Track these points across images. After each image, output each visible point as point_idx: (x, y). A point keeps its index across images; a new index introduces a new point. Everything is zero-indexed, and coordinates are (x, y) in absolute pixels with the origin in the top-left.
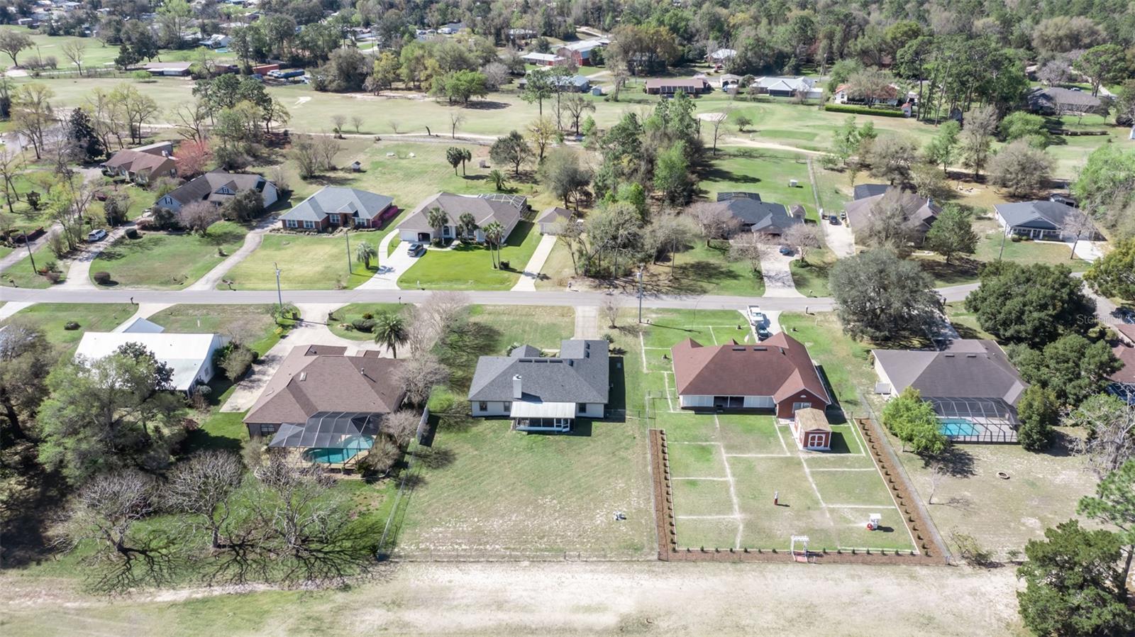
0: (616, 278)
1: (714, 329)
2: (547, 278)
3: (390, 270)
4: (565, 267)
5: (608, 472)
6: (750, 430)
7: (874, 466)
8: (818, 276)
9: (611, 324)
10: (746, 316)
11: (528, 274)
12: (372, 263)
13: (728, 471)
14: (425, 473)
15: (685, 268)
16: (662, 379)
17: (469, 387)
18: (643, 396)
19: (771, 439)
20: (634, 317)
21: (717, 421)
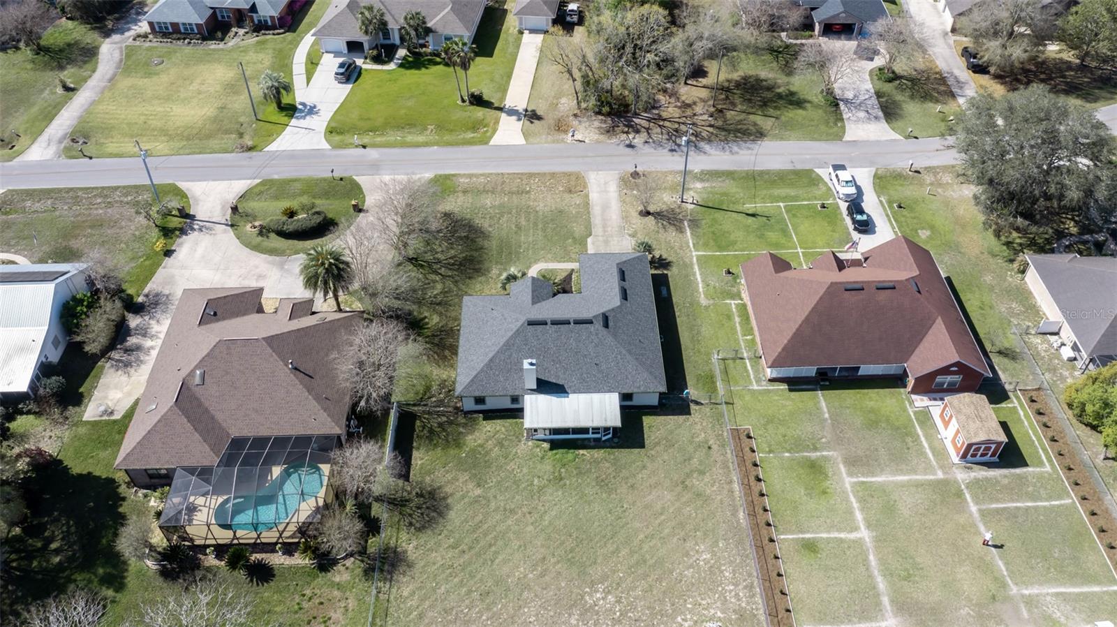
0: (636, 115)
1: (788, 209)
2: (539, 118)
3: (312, 110)
4: (559, 96)
5: (682, 525)
6: (874, 422)
7: (1069, 496)
8: (912, 97)
9: (641, 208)
10: (827, 179)
11: (512, 112)
12: (286, 100)
13: (859, 516)
14: (409, 544)
15: (728, 90)
16: (729, 317)
17: (454, 350)
18: (709, 354)
19: (909, 440)
20: (673, 189)
21: (823, 404)
